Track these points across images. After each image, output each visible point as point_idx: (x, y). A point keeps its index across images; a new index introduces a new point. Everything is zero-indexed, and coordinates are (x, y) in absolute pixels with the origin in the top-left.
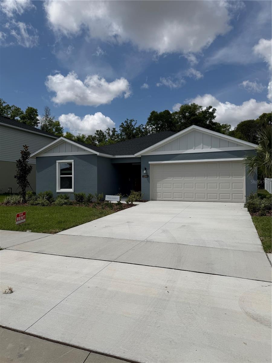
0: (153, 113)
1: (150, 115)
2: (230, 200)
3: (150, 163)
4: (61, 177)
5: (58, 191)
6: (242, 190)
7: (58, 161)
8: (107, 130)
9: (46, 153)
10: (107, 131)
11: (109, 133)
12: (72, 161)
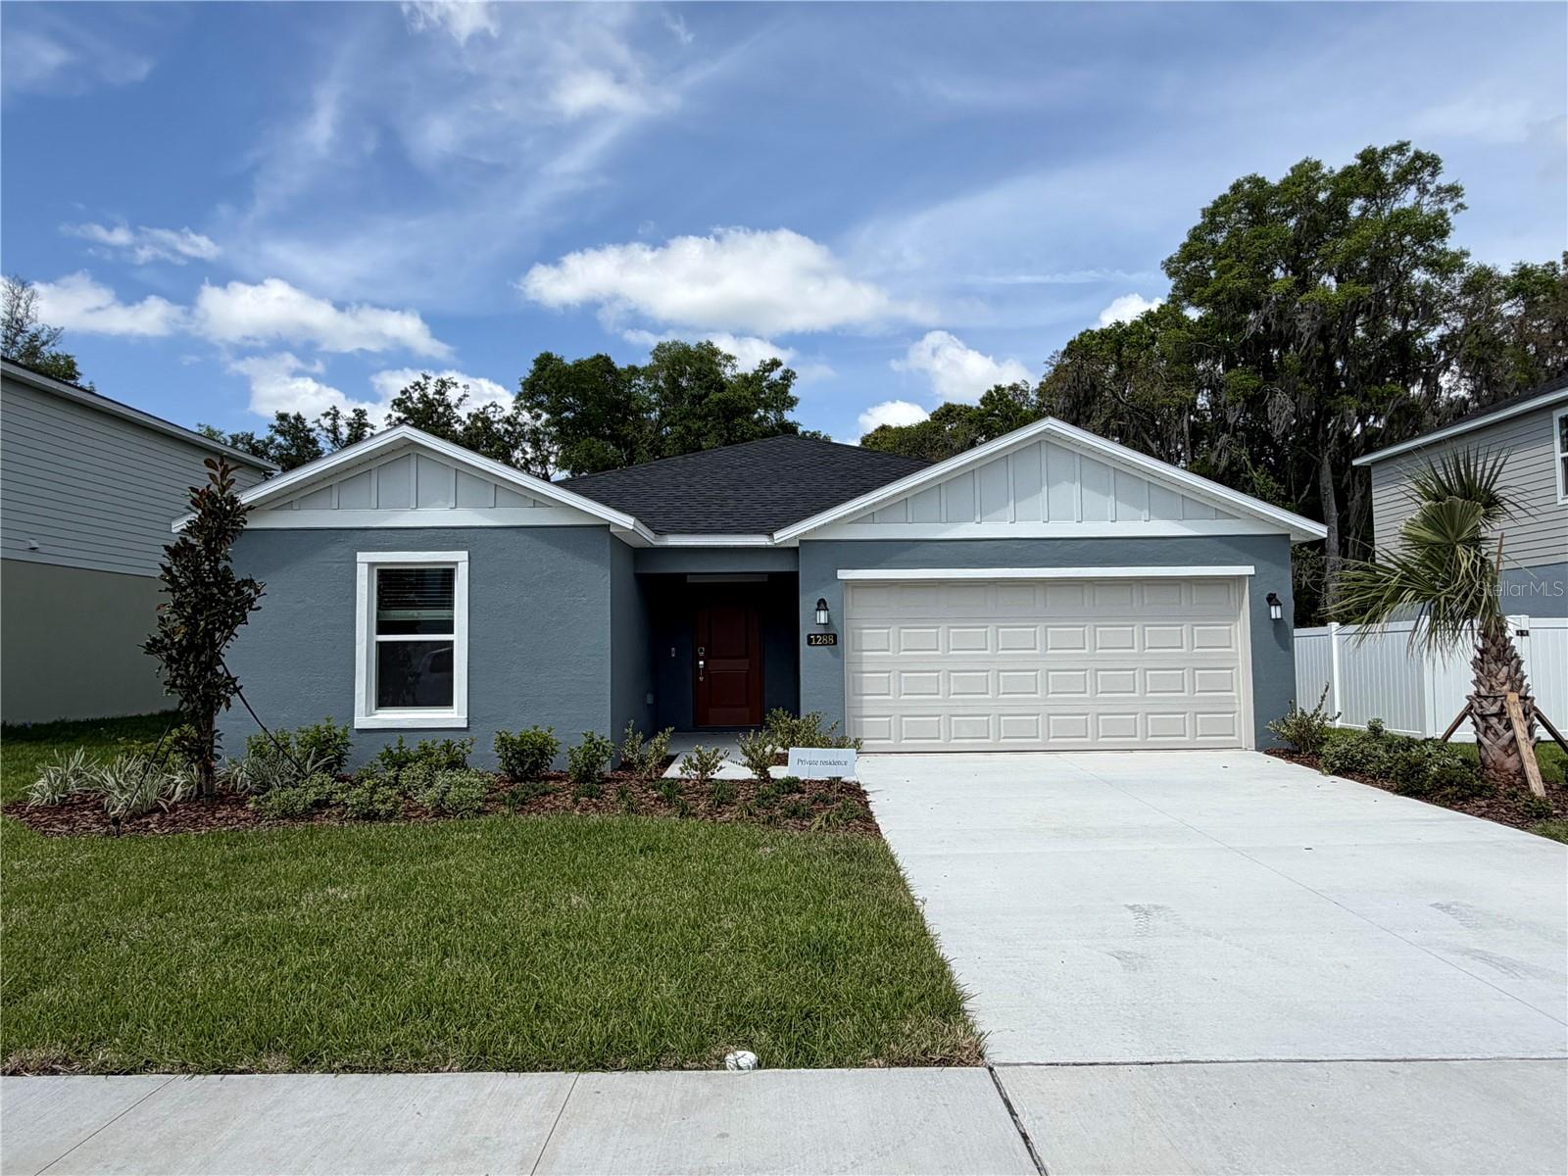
0: (545, 362)
1: (532, 367)
2: (1187, 738)
3: (844, 574)
4: (380, 644)
5: (361, 721)
6: (1234, 697)
7: (364, 557)
8: (326, 415)
9: (289, 506)
10: (327, 423)
11: (334, 430)
12: (460, 558)
